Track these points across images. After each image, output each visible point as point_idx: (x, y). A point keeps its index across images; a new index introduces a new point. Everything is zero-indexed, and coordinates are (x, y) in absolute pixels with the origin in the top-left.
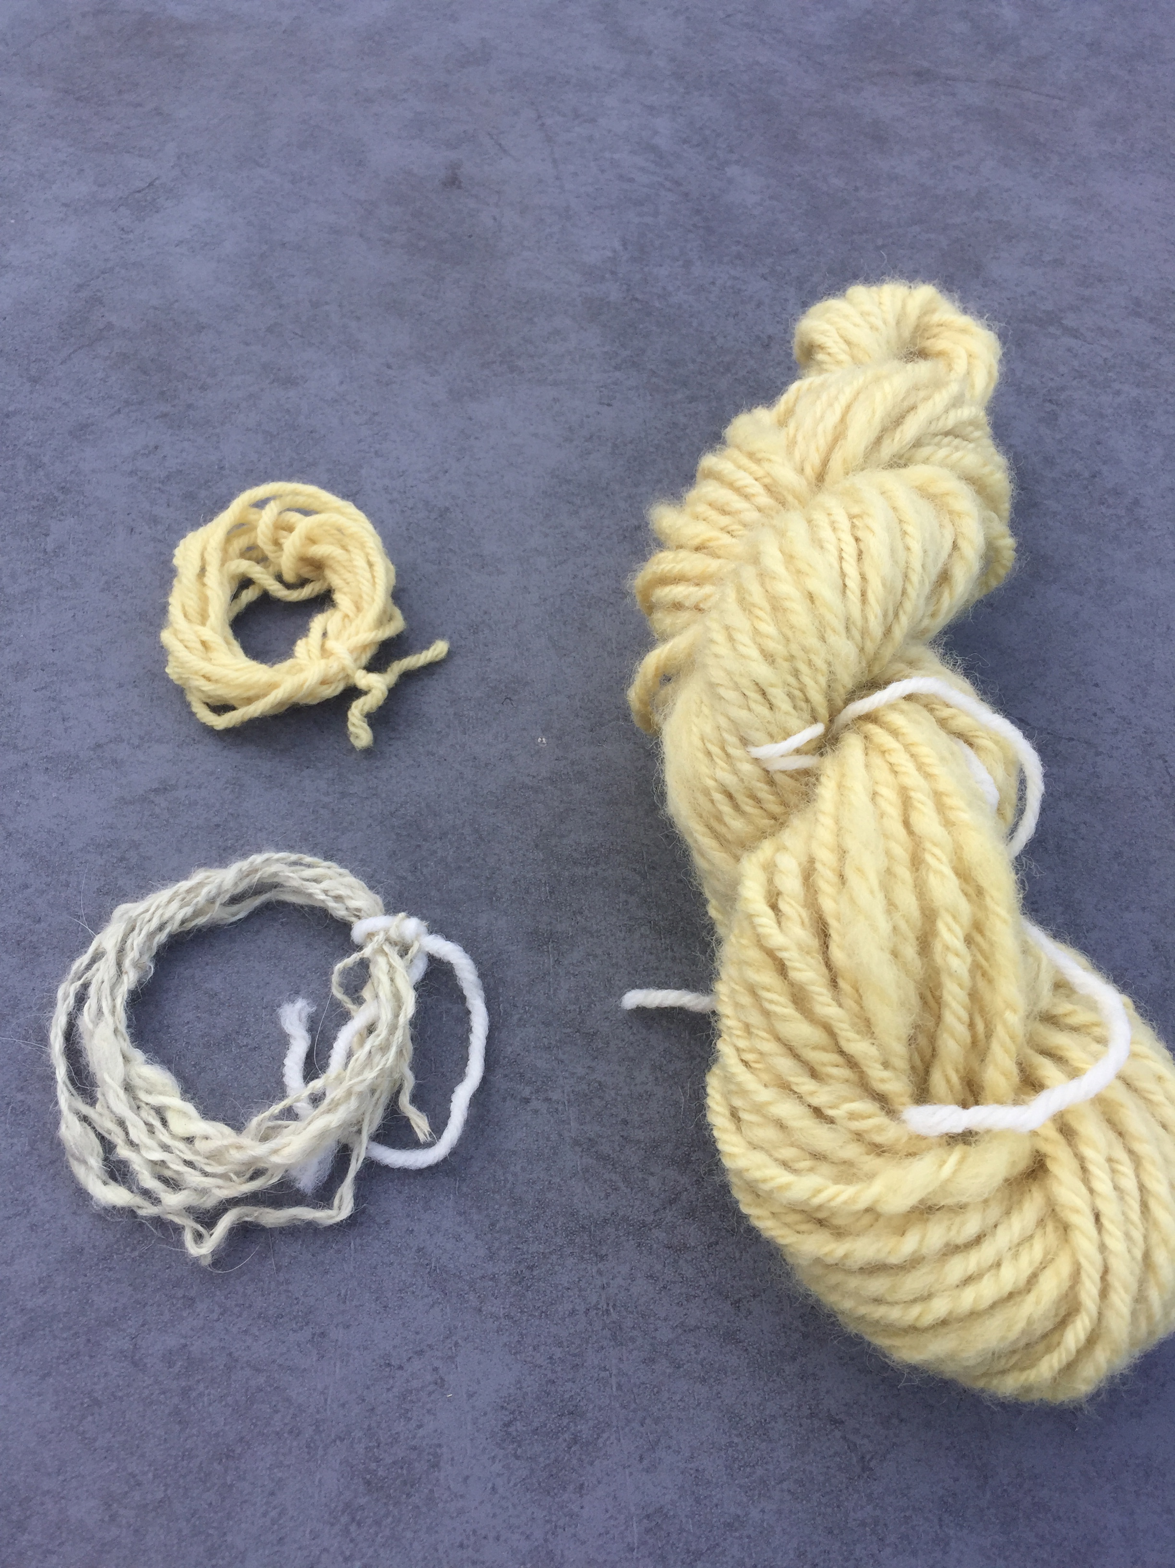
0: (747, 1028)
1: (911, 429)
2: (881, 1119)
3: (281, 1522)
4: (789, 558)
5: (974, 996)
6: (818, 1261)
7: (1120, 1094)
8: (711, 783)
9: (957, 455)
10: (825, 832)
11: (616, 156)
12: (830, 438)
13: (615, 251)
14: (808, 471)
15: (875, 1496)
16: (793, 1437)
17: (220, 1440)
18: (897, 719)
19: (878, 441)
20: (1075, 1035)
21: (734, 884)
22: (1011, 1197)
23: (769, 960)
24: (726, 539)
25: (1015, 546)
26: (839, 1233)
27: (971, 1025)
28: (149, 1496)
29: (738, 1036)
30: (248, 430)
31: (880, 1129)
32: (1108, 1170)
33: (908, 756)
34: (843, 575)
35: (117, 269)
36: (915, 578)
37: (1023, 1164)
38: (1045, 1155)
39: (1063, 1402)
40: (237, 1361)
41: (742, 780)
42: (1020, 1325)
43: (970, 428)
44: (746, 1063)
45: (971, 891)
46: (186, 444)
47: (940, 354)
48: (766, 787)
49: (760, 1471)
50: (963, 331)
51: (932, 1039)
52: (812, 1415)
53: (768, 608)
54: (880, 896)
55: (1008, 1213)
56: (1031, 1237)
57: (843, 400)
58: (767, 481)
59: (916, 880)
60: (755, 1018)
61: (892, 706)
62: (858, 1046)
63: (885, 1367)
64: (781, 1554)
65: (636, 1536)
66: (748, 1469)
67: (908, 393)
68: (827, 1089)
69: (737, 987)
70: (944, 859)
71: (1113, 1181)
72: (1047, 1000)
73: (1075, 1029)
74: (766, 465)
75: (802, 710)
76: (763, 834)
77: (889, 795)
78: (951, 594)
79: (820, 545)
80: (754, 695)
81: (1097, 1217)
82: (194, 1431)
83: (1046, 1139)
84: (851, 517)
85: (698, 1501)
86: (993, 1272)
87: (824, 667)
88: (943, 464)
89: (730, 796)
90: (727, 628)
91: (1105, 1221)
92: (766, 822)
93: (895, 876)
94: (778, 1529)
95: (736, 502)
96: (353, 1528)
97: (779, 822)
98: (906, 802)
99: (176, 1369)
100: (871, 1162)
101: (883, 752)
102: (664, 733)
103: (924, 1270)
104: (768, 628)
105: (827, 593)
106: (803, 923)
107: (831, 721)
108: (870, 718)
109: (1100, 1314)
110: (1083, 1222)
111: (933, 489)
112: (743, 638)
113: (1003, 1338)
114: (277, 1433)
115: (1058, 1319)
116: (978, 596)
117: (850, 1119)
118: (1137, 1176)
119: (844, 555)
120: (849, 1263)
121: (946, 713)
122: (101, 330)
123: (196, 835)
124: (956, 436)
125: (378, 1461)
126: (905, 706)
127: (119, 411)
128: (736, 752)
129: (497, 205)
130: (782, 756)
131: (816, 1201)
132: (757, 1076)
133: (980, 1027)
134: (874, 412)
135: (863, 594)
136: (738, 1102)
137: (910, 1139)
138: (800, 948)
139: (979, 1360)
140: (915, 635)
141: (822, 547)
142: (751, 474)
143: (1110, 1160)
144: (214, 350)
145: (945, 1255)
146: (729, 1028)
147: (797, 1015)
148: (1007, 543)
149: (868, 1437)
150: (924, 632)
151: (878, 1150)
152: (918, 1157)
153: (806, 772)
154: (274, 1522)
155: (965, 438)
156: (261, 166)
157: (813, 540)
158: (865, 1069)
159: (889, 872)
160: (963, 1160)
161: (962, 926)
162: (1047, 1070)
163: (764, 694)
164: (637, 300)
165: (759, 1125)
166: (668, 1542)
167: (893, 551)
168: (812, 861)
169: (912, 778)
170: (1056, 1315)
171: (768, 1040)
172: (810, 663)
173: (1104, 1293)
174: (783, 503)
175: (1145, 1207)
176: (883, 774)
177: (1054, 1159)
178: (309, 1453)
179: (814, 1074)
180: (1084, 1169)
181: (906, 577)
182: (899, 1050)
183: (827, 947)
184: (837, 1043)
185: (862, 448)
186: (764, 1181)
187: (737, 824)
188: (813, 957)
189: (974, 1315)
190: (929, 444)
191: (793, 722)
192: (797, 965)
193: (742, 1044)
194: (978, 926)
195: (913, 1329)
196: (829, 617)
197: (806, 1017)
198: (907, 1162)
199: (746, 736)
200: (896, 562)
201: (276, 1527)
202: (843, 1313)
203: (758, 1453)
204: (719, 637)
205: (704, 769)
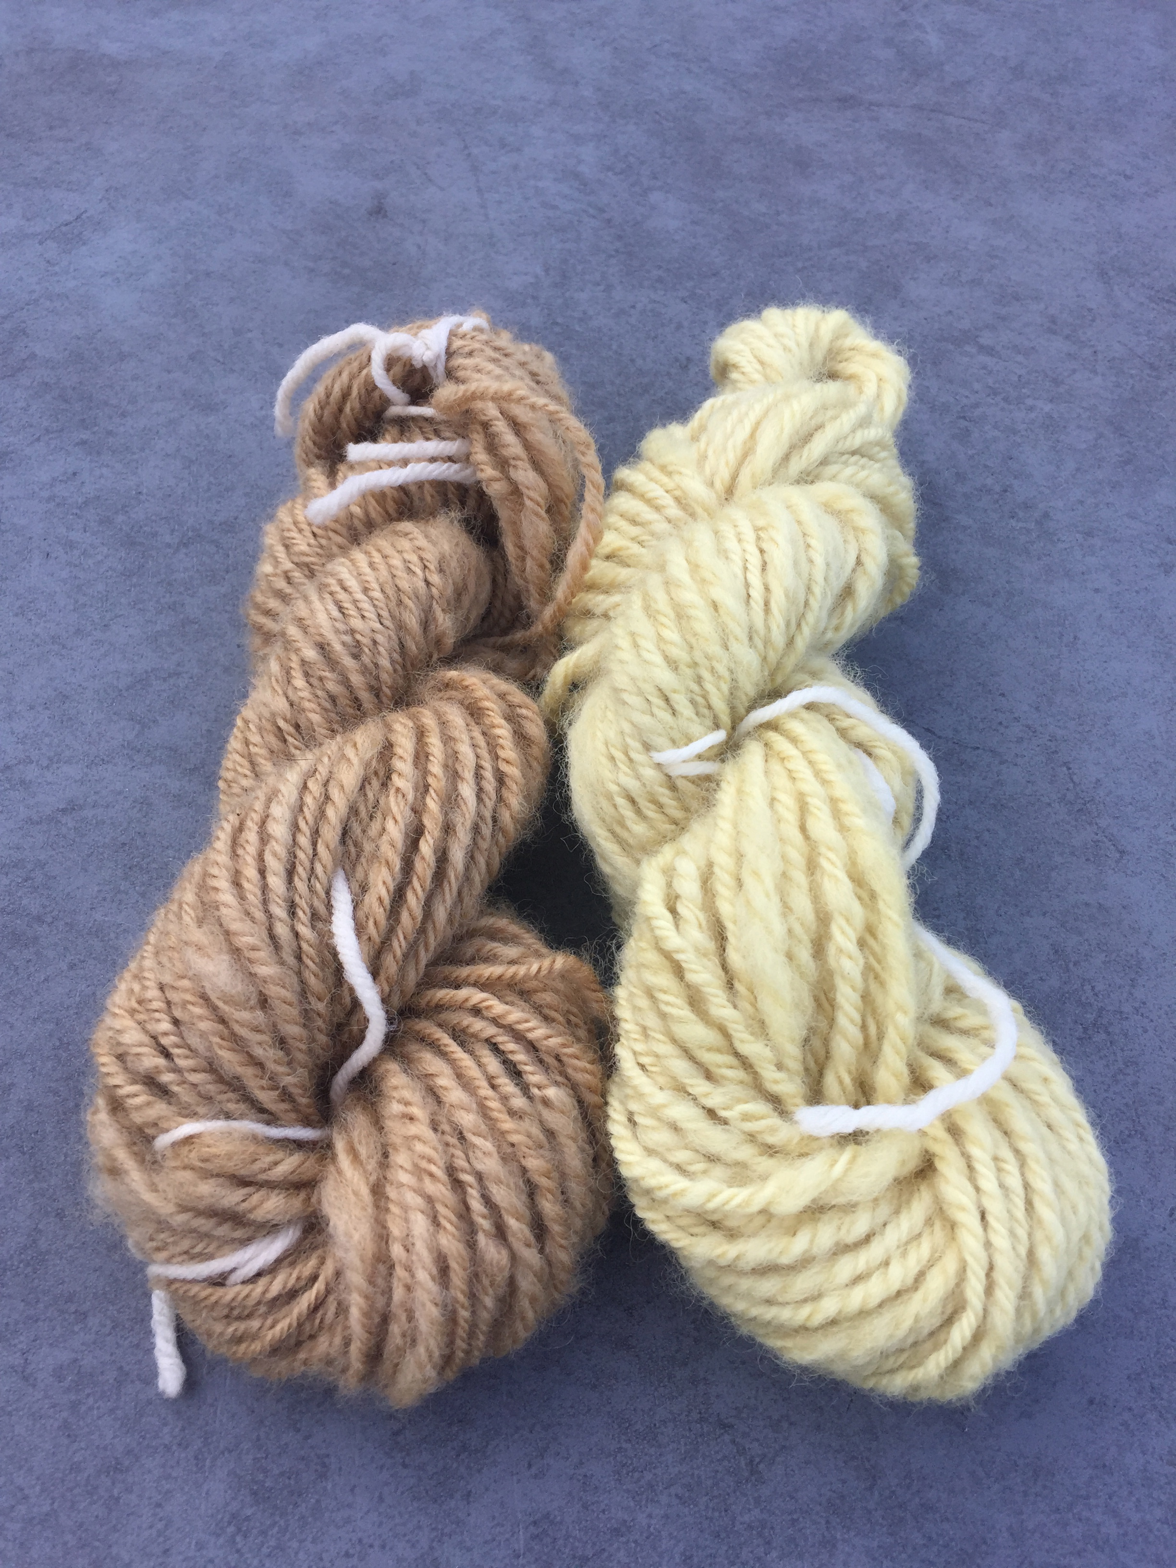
0: (645, 1031)
1: (818, 447)
2: (774, 1121)
3: (168, 1533)
4: (694, 567)
5: (866, 998)
6: (711, 1263)
7: (1006, 1094)
8: (614, 788)
9: (863, 474)
10: (723, 837)
11: (540, 184)
12: (739, 453)
13: (536, 277)
14: (718, 485)
15: (763, 1499)
16: (682, 1441)
17: (108, 1453)
18: (796, 727)
19: (786, 458)
20: (964, 1037)
21: (635, 886)
22: (900, 1196)
23: (667, 963)
24: (635, 549)
25: (919, 565)
26: (733, 1235)
27: (864, 1027)
28: (35, 1510)
29: (635, 1039)
30: (167, 455)
31: (773, 1130)
32: (994, 1169)
33: (805, 763)
34: (747, 585)
35: (42, 300)
36: (817, 590)
37: (912, 1164)
38: (934, 1155)
39: (950, 1402)
40: (127, 1374)
41: (644, 785)
42: (907, 1323)
43: (877, 449)
44: (642, 1067)
45: (865, 896)
46: (104, 471)
47: (850, 378)
48: (667, 792)
49: (648, 1476)
50: (874, 355)
51: (826, 1042)
52: (701, 1420)
53: (672, 615)
54: (776, 899)
55: (897, 1212)
56: (919, 1235)
57: (753, 417)
58: (678, 493)
59: (811, 882)
60: (652, 1021)
61: (793, 715)
62: (751, 1047)
63: (776, 1369)
64: (666, 1559)
65: (522, 1542)
66: (636, 1475)
67: (816, 412)
68: (720, 1090)
69: (635, 990)
70: (839, 863)
71: (998, 1179)
72: (937, 1004)
73: (965, 1032)
74: (676, 478)
75: (704, 716)
76: (663, 839)
77: (787, 800)
78: (854, 610)
79: (723, 553)
80: (657, 701)
81: (983, 1216)
82: (83, 1445)
83: (935, 1139)
84: (757, 529)
85: (585, 1507)
86: (882, 1270)
87: (726, 674)
88: (849, 482)
89: (633, 801)
90: (633, 634)
91: (990, 1218)
92: (668, 827)
93: (791, 880)
94: (664, 1534)
95: (646, 513)
96: (238, 1539)
97: (680, 826)
98: (803, 809)
99: (66, 1384)
100: (764, 1164)
101: (783, 759)
102: (569, 737)
103: (814, 1270)
104: (672, 634)
105: (730, 602)
106: (700, 926)
107: (733, 728)
108: (771, 725)
109: (985, 1310)
110: (969, 1220)
111: (839, 506)
112: (648, 644)
113: (891, 1336)
114: (166, 1446)
115: (945, 1317)
116: (883, 613)
117: (743, 1120)
118: (1023, 1174)
119: (748, 565)
120: (742, 1264)
121: (846, 723)
122: (24, 360)
123: (102, 854)
124: (863, 456)
125: (265, 1471)
126: (805, 714)
127: (38, 440)
128: (639, 757)
129: (421, 233)
130: (684, 761)
131: (711, 1206)
132: (652, 1079)
133: (873, 1030)
134: (782, 429)
135: (767, 604)
136: (634, 1106)
137: (802, 1139)
138: (697, 949)
139: (868, 1359)
140: (818, 647)
141: (727, 558)
142: (661, 486)
143: (996, 1159)
144: (135, 378)
145: (835, 1254)
146: (627, 1032)
147: (692, 1016)
148: (912, 561)
149: (758, 1440)
150: (826, 645)
151: (771, 1150)
152: (810, 1157)
153: (708, 778)
154: (160, 1533)
155: (871, 458)
156: (187, 197)
157: (719, 551)
158: (759, 1070)
159: (784, 875)
160: (854, 1159)
161: (855, 930)
162: (937, 1071)
163: (667, 700)
164: (557, 324)
165: (653, 1128)
166: (554, 1548)
167: (796, 563)
168: (710, 865)
169: (810, 785)
170: (943, 1313)
171: (664, 1043)
172: (713, 670)
173: (989, 1289)
174: (693, 515)
175: (1029, 1205)
176: (781, 780)
177: (942, 1158)
178: (197, 1465)
179: (709, 1076)
180: (970, 1167)
181: (809, 589)
182: (793, 1052)
183: (724, 950)
184: (731, 1044)
185: (770, 463)
186: (660, 1188)
187: (639, 829)
188: (709, 960)
189: (863, 1314)
190: (835, 463)
191: (696, 728)
192: (693, 967)
193: (639, 1047)
194: (871, 930)
195: (803, 1329)
196: (732, 626)
197: (702, 1019)
198: (798, 1162)
199: (648, 741)
200: (799, 574)
201: (161, 1539)
202: (735, 1315)
203: (647, 1458)
204: (624, 643)
205: (607, 773)
